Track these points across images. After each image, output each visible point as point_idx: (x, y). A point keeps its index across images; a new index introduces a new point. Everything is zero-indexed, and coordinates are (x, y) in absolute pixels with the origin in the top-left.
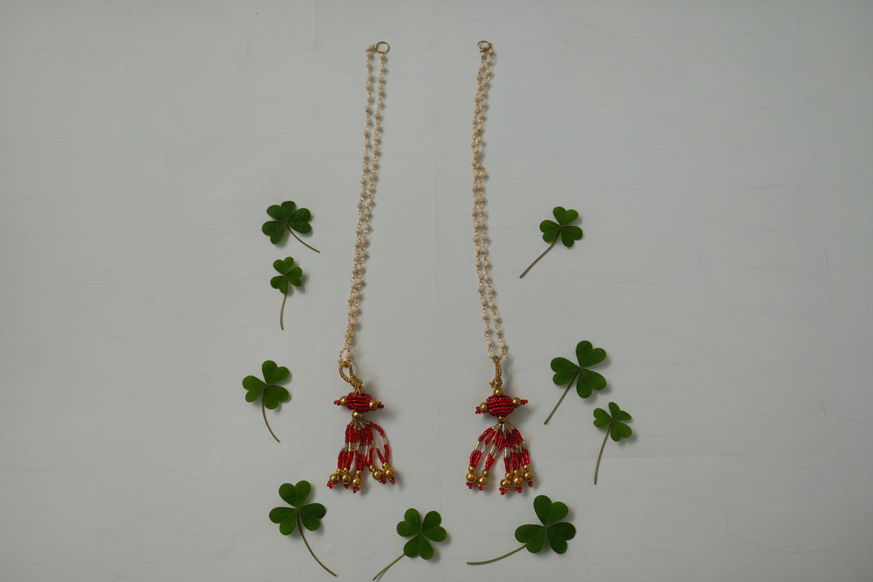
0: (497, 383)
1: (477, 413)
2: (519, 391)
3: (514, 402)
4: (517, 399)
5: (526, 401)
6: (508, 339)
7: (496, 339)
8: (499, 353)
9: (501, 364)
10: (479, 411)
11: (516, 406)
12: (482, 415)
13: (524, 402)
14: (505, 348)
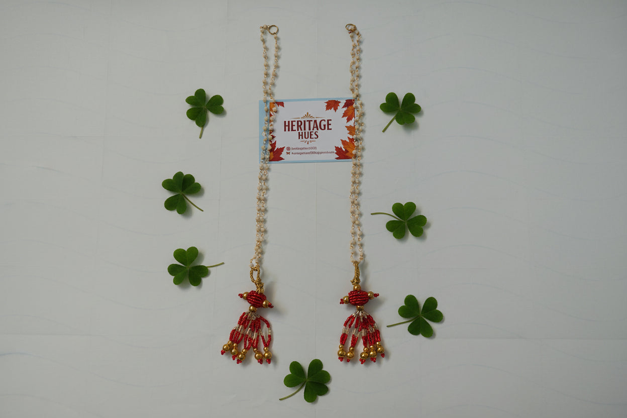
0: (356, 281)
1: (341, 303)
2: (372, 287)
3: (369, 295)
4: (371, 293)
5: (378, 295)
6: (366, 250)
7: (357, 249)
8: (358, 259)
9: (360, 267)
10: (342, 302)
11: (370, 298)
12: (345, 305)
13: (376, 295)
14: (363, 256)
